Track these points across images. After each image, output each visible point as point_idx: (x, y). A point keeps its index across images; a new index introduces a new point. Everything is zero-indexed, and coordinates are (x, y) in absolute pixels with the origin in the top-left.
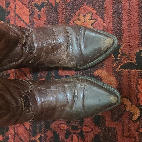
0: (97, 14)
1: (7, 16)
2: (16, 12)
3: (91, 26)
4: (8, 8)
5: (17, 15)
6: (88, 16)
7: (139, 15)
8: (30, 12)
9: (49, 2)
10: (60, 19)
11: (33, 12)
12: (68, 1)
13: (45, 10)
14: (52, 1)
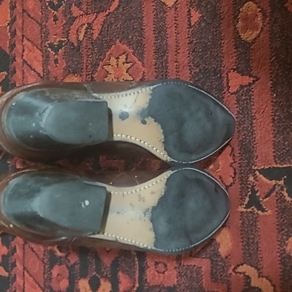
0: (134, 54)
1: (12, 63)
2: (24, 58)
3: (127, 72)
4: (14, 52)
5: (26, 62)
6: (123, 58)
7: (189, 53)
8: (43, 56)
9: (69, 40)
10: (85, 65)
11: (48, 57)
12: (95, 38)
13: (65, 52)
14: (73, 38)
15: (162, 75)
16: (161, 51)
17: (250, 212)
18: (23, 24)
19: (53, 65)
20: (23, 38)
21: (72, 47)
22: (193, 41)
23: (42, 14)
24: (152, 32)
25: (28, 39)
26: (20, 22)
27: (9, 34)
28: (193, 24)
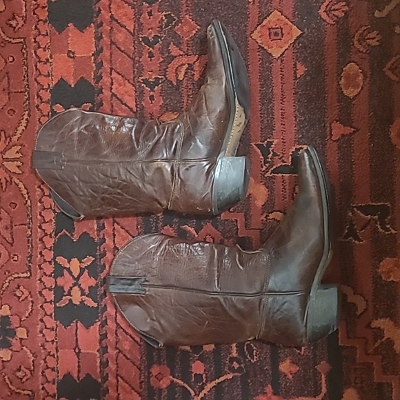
1: (98, 95)
2: (112, 91)
4: (100, 84)
5: (116, 96)
7: (294, 103)
8: (136, 91)
9: (166, 78)
10: (185, 104)
11: (142, 92)
12: (196, 79)
13: (161, 90)
14: (171, 76)
15: (268, 121)
16: (267, 99)
17: (348, 242)
18: (111, 57)
19: (148, 102)
20: (111, 71)
21: (170, 86)
22: (298, 92)
23: (135, 48)
24: (258, 80)
25: (118, 73)
26: (109, 54)
27: (94, 65)
28: (298, 76)
